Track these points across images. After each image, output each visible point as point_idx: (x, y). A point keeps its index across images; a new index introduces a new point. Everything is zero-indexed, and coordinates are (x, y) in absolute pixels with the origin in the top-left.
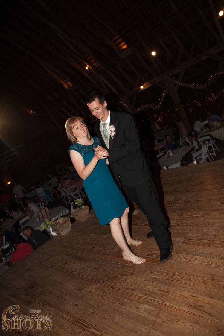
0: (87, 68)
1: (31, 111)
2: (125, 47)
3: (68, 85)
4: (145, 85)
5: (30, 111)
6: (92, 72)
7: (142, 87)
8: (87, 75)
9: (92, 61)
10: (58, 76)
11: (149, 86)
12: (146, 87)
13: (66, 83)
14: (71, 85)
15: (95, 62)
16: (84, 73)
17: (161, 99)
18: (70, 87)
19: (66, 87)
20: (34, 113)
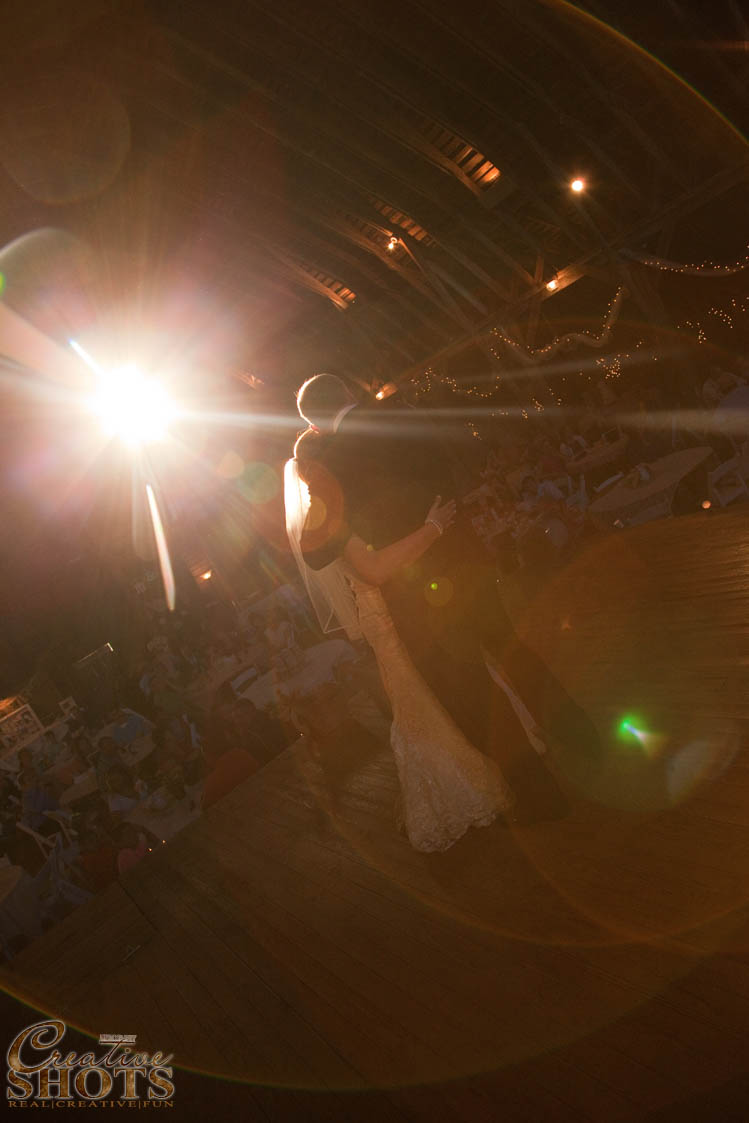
0: (391, 246)
1: (253, 378)
2: (494, 175)
3: (343, 298)
4: (560, 277)
5: (250, 377)
6: (407, 253)
7: (552, 285)
8: (393, 266)
9: (405, 225)
10: (315, 277)
11: (573, 281)
12: (565, 284)
13: (337, 292)
14: (352, 296)
15: (413, 226)
16: (386, 260)
17: (608, 315)
18: (349, 302)
19: (339, 303)
20: (259, 381)
